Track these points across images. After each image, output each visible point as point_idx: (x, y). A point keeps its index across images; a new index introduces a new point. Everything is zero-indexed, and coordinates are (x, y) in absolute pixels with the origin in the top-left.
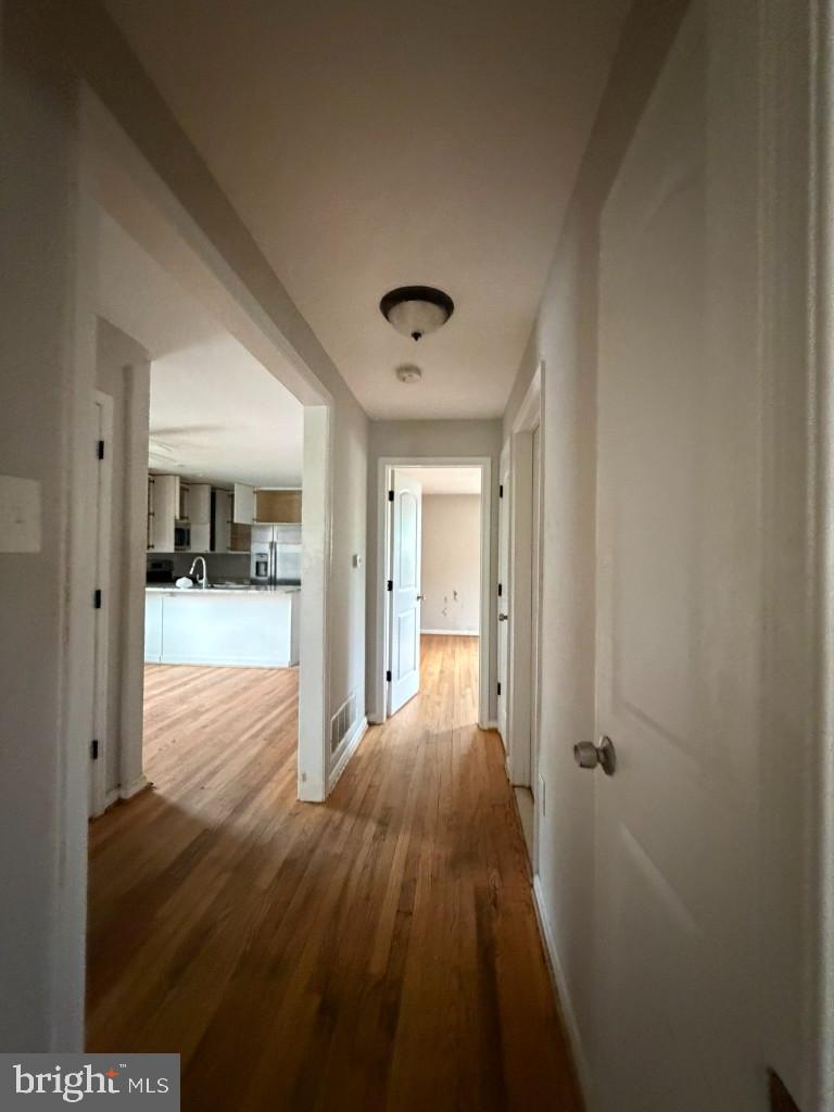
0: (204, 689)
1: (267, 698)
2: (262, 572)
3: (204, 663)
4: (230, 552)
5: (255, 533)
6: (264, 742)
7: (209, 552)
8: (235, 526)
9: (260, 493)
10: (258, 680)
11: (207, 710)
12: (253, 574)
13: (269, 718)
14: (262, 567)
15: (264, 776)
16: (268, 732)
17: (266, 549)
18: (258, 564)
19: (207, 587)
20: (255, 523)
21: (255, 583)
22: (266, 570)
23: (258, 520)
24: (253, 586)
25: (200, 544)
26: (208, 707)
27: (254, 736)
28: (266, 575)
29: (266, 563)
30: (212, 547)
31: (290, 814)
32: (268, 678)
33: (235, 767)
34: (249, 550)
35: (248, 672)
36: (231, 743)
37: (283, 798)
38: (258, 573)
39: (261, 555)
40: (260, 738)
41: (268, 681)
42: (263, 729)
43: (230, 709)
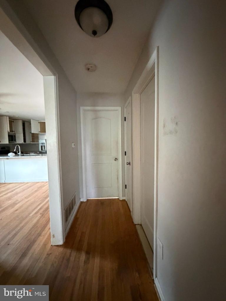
0: (20, 193)
1: (44, 194)
2: (44, 149)
3: (22, 182)
4: (32, 143)
5: (40, 137)
6: (40, 215)
7: (23, 143)
8: (33, 134)
9: (40, 123)
10: (41, 187)
11: (19, 202)
12: (40, 150)
13: (44, 203)
14: (43, 147)
15: (38, 234)
16: (42, 210)
17: (44, 141)
18: (42, 146)
19: (21, 156)
20: (40, 133)
21: (41, 153)
22: (45, 148)
23: (40, 132)
24: (41, 154)
25: (20, 140)
26: (19, 201)
27: (36, 213)
28: (45, 150)
29: (45, 146)
30: (25, 141)
31: (47, 254)
32: (45, 186)
33: (26, 230)
34: (38, 142)
35: (38, 184)
36: (26, 217)
37: (45, 245)
38: (42, 149)
39: (43, 143)
40: (39, 214)
41: (45, 187)
42: (40, 209)
43: (28, 201)
